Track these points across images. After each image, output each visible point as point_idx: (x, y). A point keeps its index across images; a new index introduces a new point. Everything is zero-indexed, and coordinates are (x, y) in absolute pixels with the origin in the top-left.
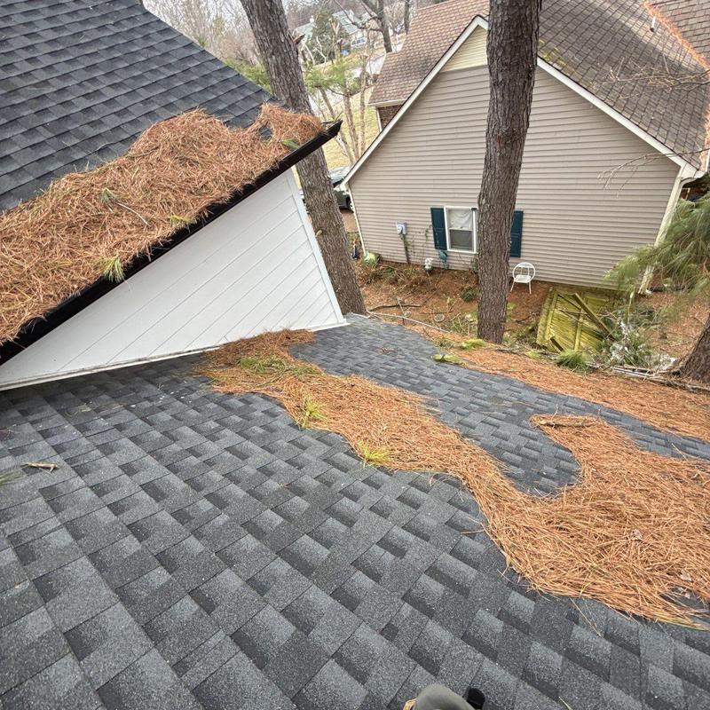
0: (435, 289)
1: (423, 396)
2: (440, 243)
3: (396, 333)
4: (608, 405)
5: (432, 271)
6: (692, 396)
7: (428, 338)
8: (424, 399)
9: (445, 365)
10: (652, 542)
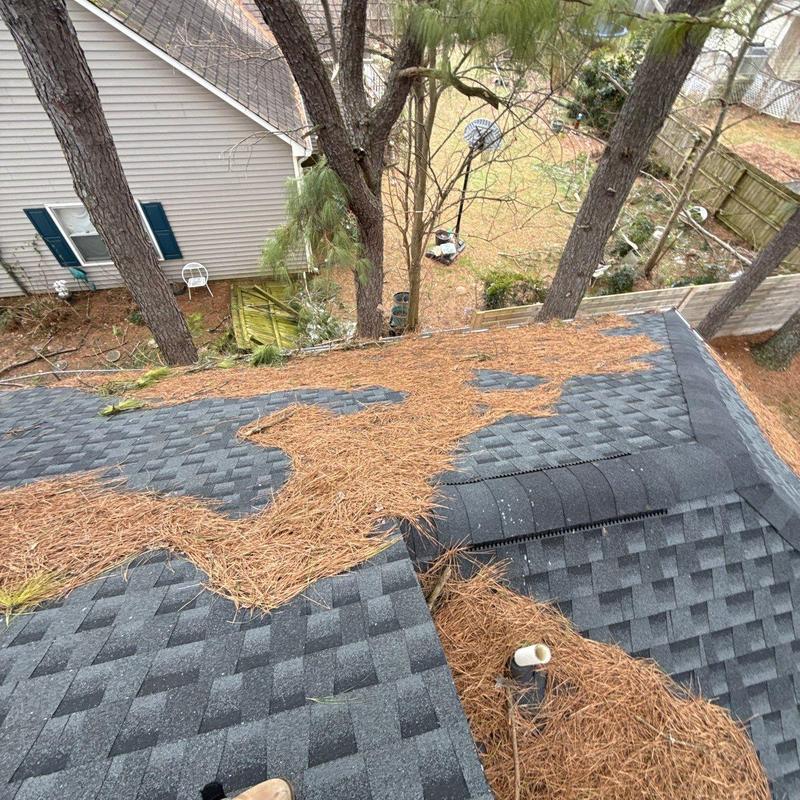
0: (89, 321)
1: (98, 470)
2: (65, 257)
3: (33, 400)
4: (306, 387)
5: (73, 298)
6: (364, 352)
7: (88, 389)
8: (99, 473)
9: (121, 416)
10: (352, 495)
